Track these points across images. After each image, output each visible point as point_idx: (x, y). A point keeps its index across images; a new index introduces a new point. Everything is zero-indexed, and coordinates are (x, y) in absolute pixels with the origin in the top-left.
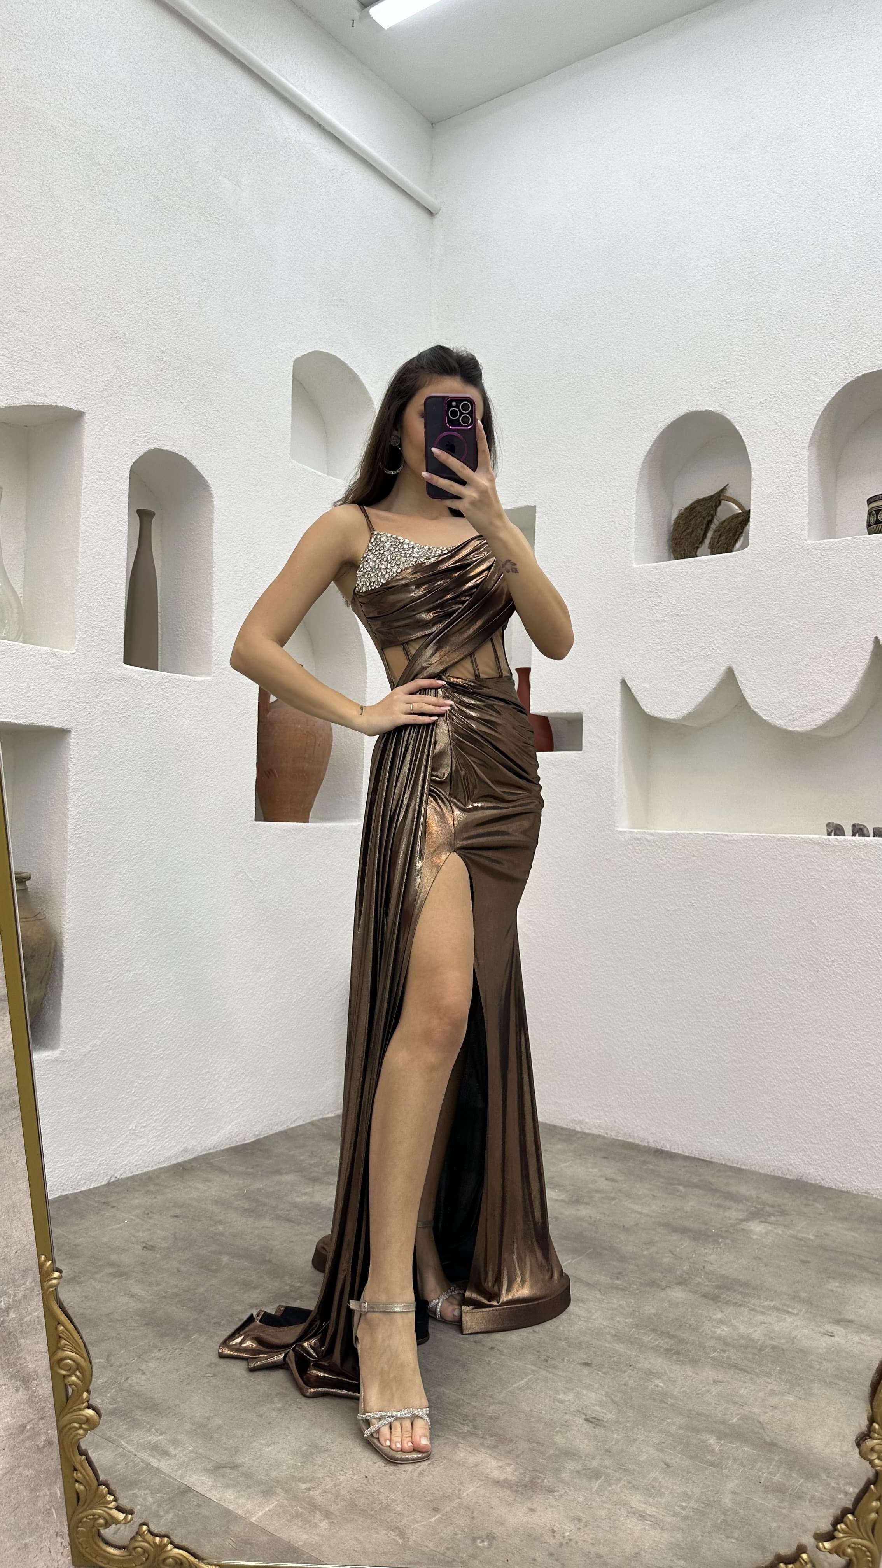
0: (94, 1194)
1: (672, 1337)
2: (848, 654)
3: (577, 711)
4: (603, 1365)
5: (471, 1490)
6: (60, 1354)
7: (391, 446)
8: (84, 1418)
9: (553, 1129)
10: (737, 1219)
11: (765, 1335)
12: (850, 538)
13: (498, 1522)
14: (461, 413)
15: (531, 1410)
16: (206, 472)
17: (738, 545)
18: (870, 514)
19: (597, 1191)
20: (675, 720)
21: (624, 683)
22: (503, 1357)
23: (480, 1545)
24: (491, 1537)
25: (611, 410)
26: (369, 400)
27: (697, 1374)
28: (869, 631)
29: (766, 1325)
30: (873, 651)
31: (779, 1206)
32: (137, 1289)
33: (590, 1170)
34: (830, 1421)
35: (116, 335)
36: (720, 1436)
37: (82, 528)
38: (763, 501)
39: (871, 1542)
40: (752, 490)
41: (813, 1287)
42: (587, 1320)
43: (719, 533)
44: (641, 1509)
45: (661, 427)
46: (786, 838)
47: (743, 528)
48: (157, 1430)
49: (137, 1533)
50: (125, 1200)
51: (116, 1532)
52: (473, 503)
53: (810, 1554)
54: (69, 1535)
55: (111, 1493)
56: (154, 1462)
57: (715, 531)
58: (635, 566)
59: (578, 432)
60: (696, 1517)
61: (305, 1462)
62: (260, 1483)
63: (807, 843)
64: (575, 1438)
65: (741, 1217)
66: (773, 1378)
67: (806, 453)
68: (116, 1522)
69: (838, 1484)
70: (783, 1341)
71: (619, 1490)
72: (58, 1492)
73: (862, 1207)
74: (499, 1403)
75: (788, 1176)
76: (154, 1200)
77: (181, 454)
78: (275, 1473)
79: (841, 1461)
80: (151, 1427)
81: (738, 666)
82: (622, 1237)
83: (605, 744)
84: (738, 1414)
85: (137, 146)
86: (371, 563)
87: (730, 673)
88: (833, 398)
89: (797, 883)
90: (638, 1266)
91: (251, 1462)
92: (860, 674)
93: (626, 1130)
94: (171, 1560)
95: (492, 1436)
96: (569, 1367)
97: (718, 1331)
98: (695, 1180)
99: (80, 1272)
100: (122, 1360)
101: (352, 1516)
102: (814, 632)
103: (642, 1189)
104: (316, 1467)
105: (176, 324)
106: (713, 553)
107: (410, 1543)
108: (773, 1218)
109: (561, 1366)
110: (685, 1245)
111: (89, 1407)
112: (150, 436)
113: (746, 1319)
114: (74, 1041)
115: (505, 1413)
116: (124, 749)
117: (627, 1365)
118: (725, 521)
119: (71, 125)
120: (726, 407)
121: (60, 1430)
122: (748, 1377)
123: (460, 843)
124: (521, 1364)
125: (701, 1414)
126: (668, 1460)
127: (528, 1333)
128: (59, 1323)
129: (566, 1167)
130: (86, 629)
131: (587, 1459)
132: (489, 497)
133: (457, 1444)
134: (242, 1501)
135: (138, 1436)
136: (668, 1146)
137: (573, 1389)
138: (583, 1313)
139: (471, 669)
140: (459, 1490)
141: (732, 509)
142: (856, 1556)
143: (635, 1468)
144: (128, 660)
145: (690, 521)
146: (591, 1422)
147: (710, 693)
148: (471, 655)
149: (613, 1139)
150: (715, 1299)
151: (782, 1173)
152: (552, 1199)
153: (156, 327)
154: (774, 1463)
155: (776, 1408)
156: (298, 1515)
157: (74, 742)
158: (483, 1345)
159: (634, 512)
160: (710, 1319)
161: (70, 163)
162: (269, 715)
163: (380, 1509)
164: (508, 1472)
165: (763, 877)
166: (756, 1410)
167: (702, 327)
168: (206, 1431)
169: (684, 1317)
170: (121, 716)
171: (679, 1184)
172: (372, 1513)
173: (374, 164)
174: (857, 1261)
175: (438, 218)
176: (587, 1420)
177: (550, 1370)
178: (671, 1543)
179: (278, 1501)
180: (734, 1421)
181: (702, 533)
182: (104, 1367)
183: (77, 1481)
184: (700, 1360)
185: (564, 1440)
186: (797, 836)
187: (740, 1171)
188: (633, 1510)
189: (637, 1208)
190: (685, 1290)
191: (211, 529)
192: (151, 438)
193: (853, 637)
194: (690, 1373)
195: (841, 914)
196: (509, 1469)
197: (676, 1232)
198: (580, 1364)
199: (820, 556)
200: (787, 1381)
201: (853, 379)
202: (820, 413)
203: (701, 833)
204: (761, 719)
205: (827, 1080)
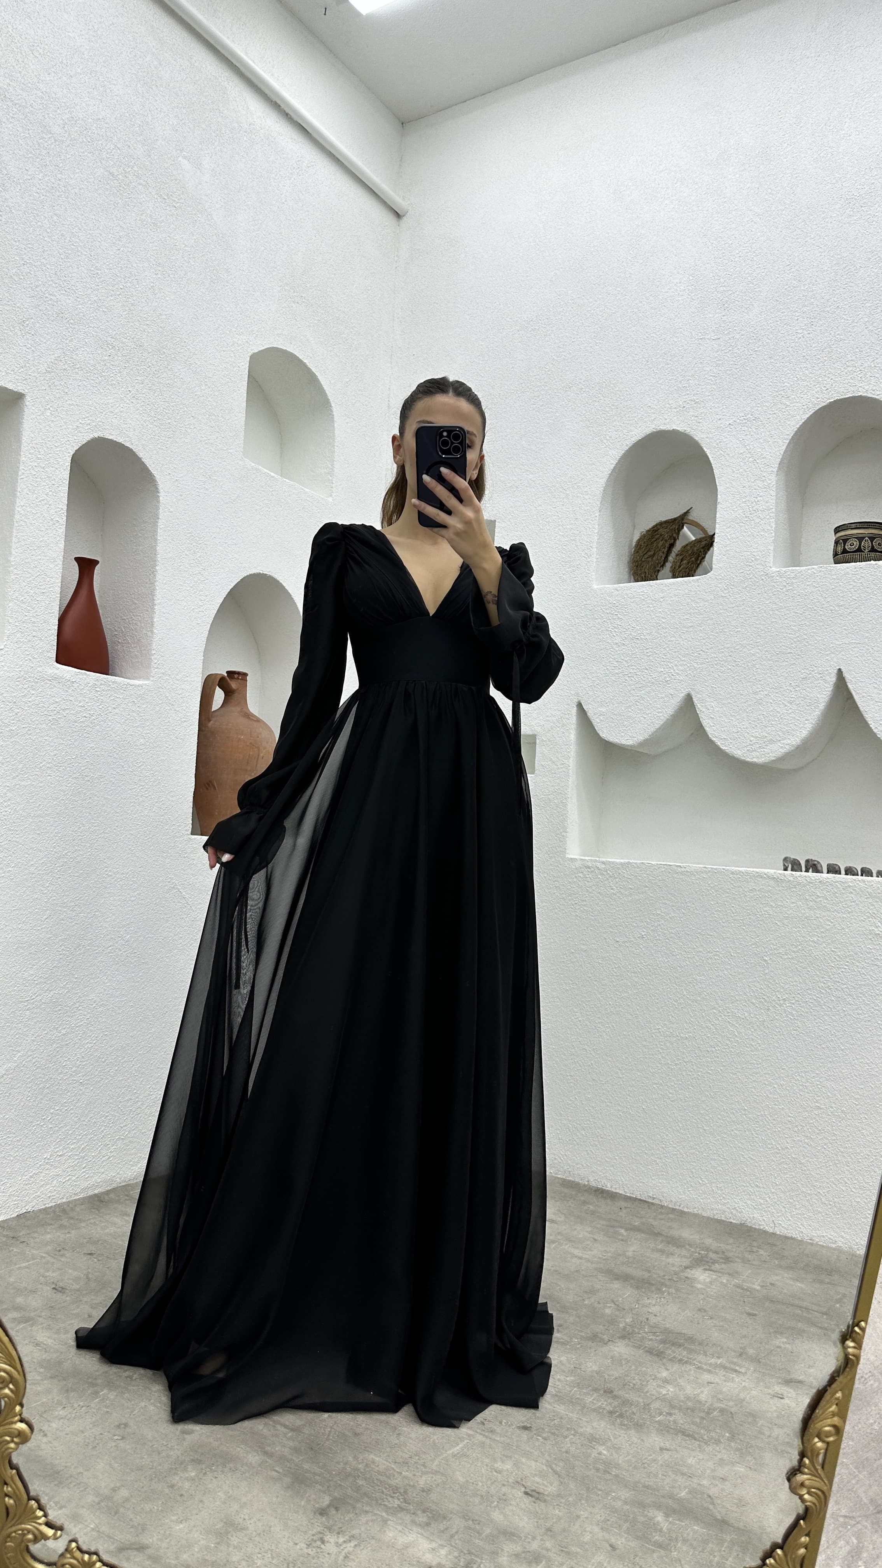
0: (2, 1227)
1: (615, 1397)
2: (811, 685)
3: (530, 733)
4: (543, 1429)
10: (681, 1266)
11: (713, 1397)
12: (816, 567)
15: (467, 1481)
16: (153, 466)
17: (701, 569)
18: (836, 543)
20: (631, 746)
21: (580, 705)
25: (576, 425)
26: (326, 403)
27: (642, 1440)
28: (832, 663)
29: (713, 1385)
30: (835, 683)
31: (723, 1252)
35: (62, 315)
36: (669, 1512)
37: (17, 517)
38: (729, 525)
40: (718, 513)
41: (761, 1343)
43: (681, 557)
45: (627, 445)
46: (740, 872)
47: (707, 552)
48: (56, 1503)
50: (36, 1235)
57: (677, 555)
58: (595, 587)
59: (542, 446)
61: (218, 1543)
63: (761, 877)
64: (514, 1515)
65: (684, 1264)
66: (722, 1446)
67: (773, 478)
70: (731, 1404)
73: (807, 1255)
74: (432, 1473)
75: (731, 1220)
77: (127, 445)
81: (698, 693)
83: (558, 769)
84: (685, 1487)
85: (93, 117)
87: (689, 700)
88: (804, 423)
89: (750, 918)
90: (579, 1317)
91: (159, 1543)
92: (822, 706)
93: (566, 1168)
95: (424, 1512)
96: (507, 1431)
97: (664, 1391)
98: (637, 1223)
102: (776, 661)
103: (583, 1231)
104: (231, 1549)
105: (127, 308)
106: (674, 577)
108: (717, 1266)
109: (498, 1430)
110: (627, 1294)
112: (94, 424)
113: (692, 1378)
115: (438, 1485)
116: (52, 754)
117: (568, 1429)
118: (687, 545)
120: (694, 427)
122: (696, 1444)
125: (648, 1487)
126: (613, 1541)
130: (17, 624)
131: (527, 1540)
133: (385, 1521)
136: (609, 1185)
137: (511, 1457)
141: (695, 533)
143: (579, 1550)
144: (61, 659)
145: (652, 543)
146: (531, 1496)
147: (668, 719)
150: (660, 1355)
153: (106, 310)
154: (726, 1544)
155: (726, 1480)
159: (596, 531)
160: (655, 1378)
162: (210, 724)
164: (442, 1555)
165: (716, 911)
166: (705, 1482)
167: (672, 344)
168: (110, 1504)
169: (627, 1376)
170: (50, 718)
171: (622, 1227)
174: (805, 1314)
175: (404, 220)
176: (526, 1493)
177: (486, 1434)
180: (682, 1495)
181: (664, 556)
184: (645, 1424)
185: (501, 1517)
186: (752, 870)
187: (682, 1213)
190: (628, 1345)
191: (155, 524)
192: (95, 426)
193: (815, 668)
194: (635, 1439)
195: (794, 952)
196: (443, 1552)
197: (617, 1279)
198: (519, 1428)
199: (785, 584)
200: (737, 1449)
201: (824, 404)
202: (790, 437)
203: (653, 863)
204: (718, 748)
205: (775, 1122)
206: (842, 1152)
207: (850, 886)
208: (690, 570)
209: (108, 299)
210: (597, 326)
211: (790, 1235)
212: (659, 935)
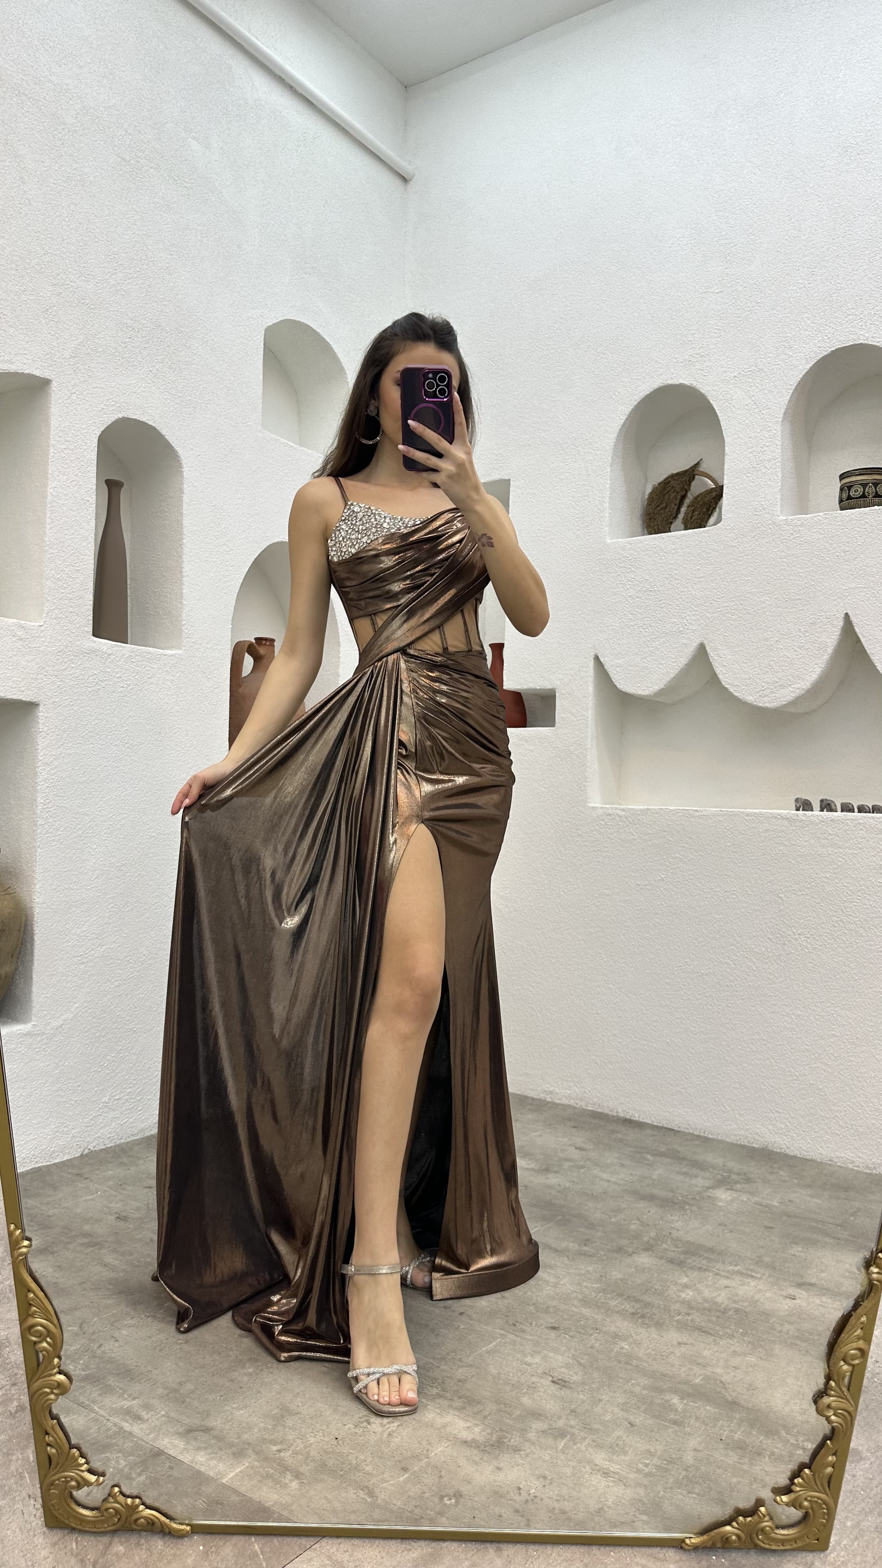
0: (67, 1165)
1: (637, 1301)
2: (819, 630)
3: (549, 687)
4: (570, 1329)
5: (440, 1451)
6: (31, 1321)
7: (368, 415)
8: (56, 1384)
9: (524, 1100)
10: (704, 1187)
11: (729, 1299)
12: (821, 514)
13: (465, 1481)
14: (438, 386)
15: (499, 1373)
16: (175, 442)
17: (712, 520)
18: (842, 489)
19: (567, 1160)
20: (647, 696)
21: (597, 658)
22: (472, 1322)
23: (448, 1502)
24: (458, 1495)
25: (585, 382)
26: (341, 370)
27: (662, 1336)
28: (839, 607)
29: (730, 1289)
30: (843, 627)
31: (745, 1174)
32: (110, 1259)
33: (560, 1139)
34: (790, 1381)
35: (83, 301)
36: (684, 1395)
37: (49, 498)
38: (736, 476)
39: (827, 1495)
40: (726, 464)
41: (777, 1252)
42: (555, 1286)
43: (693, 509)
44: (605, 1466)
45: (636, 400)
46: (755, 813)
47: (717, 503)
48: (130, 1396)
49: (109, 1495)
50: (98, 1172)
51: (88, 1494)
52: (450, 477)
53: (769, 1507)
54: (42, 1497)
55: (82, 1455)
56: (127, 1426)
57: (689, 506)
58: (609, 541)
59: (553, 404)
60: (658, 1474)
61: (275, 1425)
62: (231, 1445)
63: (775, 818)
64: (542, 1399)
65: (707, 1185)
66: (736, 1340)
67: (779, 428)
68: (88, 1483)
69: (797, 1441)
70: (746, 1304)
71: (583, 1448)
72: (31, 1456)
73: (826, 1175)
74: (467, 1367)
75: (754, 1145)
76: (128, 1172)
77: (150, 423)
78: (246, 1436)
79: (800, 1419)
80: (124, 1392)
81: (710, 642)
82: (590, 1204)
83: (578, 720)
84: (700, 1375)
85: (104, 105)
86: (343, 533)
87: (702, 650)
88: (807, 373)
89: (765, 858)
90: (606, 1233)
91: (222, 1426)
92: (830, 650)
93: (595, 1100)
94: (142, 1520)
95: (460, 1398)
96: (537, 1331)
97: (683, 1295)
98: (663, 1149)
99: (53, 1243)
100: (95, 1328)
101: (322, 1476)
102: (786, 608)
103: (611, 1157)
104: (287, 1430)
105: (145, 290)
106: (686, 528)
107: (379, 1502)
108: (738, 1186)
109: (528, 1329)
110: (652, 1212)
111: (60, 1373)
112: (118, 405)
113: (710, 1283)
114: (46, 1015)
115: (473, 1376)
116: (93, 723)
117: (593, 1328)
118: (698, 496)
119: (35, 83)
120: (701, 381)
121: (31, 1397)
122: (711, 1339)
123: (427, 814)
124: (490, 1328)
125: (665, 1375)
126: (632, 1419)
127: (499, 1298)
128: (29, 1291)
129: (535, 1136)
130: (54, 601)
131: (554, 1419)
132: (466, 470)
134: (213, 1463)
135: (112, 1401)
136: (637, 1116)
137: (540, 1352)
138: (552, 1280)
139: (439, 642)
140: (428, 1450)
141: (706, 484)
142: (812, 1508)
143: (600, 1427)
144: (97, 633)
145: (664, 495)
146: (558, 1384)
147: (682, 669)
148: (439, 627)
149: (583, 1109)
150: (680, 1264)
151: (748, 1142)
152: (521, 1168)
153: (123, 293)
154: (735, 1421)
155: (738, 1368)
156: (268, 1476)
157: (42, 713)
158: (453, 1311)
159: (608, 486)
160: (675, 1284)
161: (35, 123)
162: (241, 690)
163: (349, 1469)
164: (477, 1432)
165: (732, 852)
166: (719, 1371)
167: (677, 299)
168: (178, 1395)
169: (650, 1282)
170: (90, 689)
171: (647, 1153)
172: (341, 1473)
173: (346, 128)
174: (820, 1226)
175: (412, 184)
176: (553, 1382)
177: (518, 1334)
178: (634, 1499)
179: (249, 1462)
180: (697, 1381)
181: (676, 508)
182: (76, 1335)
183: (48, 1445)
184: (664, 1323)
185: (530, 1401)
186: (766, 811)
187: (707, 1139)
188: (597, 1468)
189: (605, 1176)
190: (651, 1256)
191: (180, 499)
192: (120, 407)
193: (823, 614)
194: (655, 1336)
195: (808, 888)
196: (477, 1430)
197: (644, 1199)
198: (547, 1328)
199: (792, 532)
200: (749, 1343)
201: (826, 353)
202: (794, 387)
203: (671, 808)
204: (731, 695)
205: (792, 1051)
206: (858, 1077)
207: (860, 824)
208: (702, 520)
209: (126, 283)
210: (603, 284)
211: (809, 1157)
212: (678, 877)
